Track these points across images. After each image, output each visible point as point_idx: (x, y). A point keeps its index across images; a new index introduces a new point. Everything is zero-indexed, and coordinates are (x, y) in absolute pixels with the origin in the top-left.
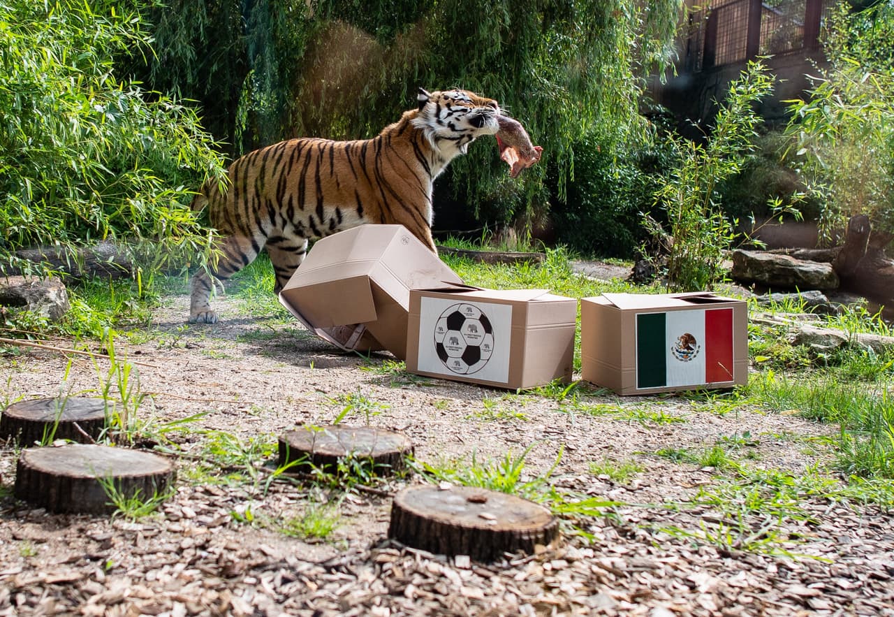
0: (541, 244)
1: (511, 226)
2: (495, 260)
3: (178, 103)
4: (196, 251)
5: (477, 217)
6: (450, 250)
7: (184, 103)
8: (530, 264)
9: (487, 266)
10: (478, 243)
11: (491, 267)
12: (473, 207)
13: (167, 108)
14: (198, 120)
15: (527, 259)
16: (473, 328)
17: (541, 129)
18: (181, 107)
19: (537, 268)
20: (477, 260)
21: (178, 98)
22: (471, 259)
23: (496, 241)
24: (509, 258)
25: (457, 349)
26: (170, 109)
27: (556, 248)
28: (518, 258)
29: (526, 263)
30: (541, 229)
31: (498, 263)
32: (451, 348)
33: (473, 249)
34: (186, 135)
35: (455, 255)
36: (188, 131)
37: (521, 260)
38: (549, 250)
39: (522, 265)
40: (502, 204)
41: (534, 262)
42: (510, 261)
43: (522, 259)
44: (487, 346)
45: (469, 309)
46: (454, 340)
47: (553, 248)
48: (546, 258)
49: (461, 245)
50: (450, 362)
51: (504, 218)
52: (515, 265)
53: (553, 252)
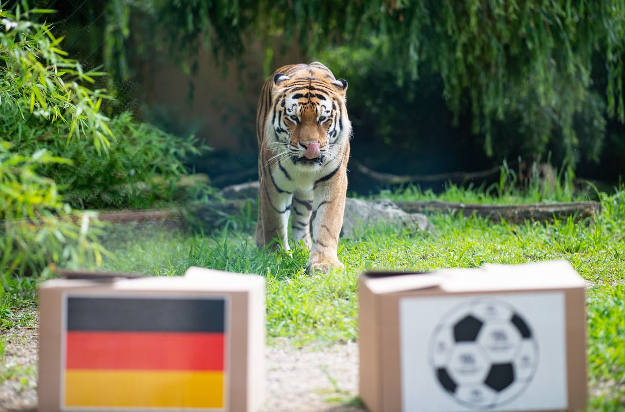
0: (592, 189)
1: (544, 160)
2: (523, 218)
3: (23, 19)
4: (64, 246)
5: (489, 152)
6: (452, 207)
7: (32, 18)
8: (576, 221)
9: (509, 228)
10: (495, 193)
11: (517, 228)
12: (482, 136)
13: (8, 27)
14: (57, 42)
15: (570, 213)
16: (499, 336)
17: (578, 10)
18: (28, 24)
19: (587, 225)
20: (495, 220)
21: (22, 11)
22: (484, 218)
23: (522, 186)
24: (543, 212)
25: (474, 371)
26: (11, 29)
27: (614, 193)
28: (556, 213)
29: (570, 219)
30: (593, 161)
31: (527, 222)
32: (463, 372)
33: (487, 202)
34: (38, 66)
35: (461, 215)
36: (43, 61)
37: (562, 216)
38: (604, 196)
39: (564, 222)
40: (528, 128)
41: (583, 217)
42: (545, 218)
43: (563, 213)
44: (526, 359)
45: (491, 309)
46: (467, 359)
47: (611, 193)
48: (600, 209)
49: (469, 198)
50: (463, 393)
51: (534, 149)
52: (553, 223)
53: (612, 199)
